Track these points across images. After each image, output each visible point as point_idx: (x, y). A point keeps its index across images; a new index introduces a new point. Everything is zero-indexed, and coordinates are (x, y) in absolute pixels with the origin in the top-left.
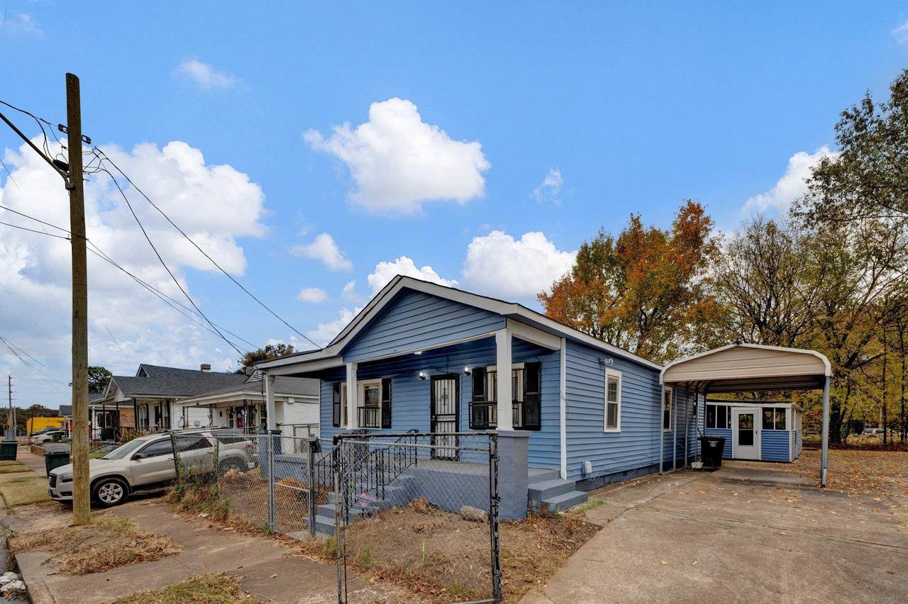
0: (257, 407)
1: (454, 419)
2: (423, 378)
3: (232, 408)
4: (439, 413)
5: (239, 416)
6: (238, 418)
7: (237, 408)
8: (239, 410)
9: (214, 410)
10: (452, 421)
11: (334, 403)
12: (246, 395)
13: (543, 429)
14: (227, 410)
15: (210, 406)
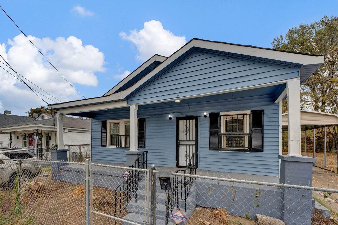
0: (43, 134)
1: (195, 144)
2: (170, 118)
3: (26, 135)
4: (182, 140)
5: (31, 139)
6: (30, 140)
7: (29, 134)
8: (31, 135)
9: (13, 135)
10: (192, 145)
11: (102, 133)
12: (38, 127)
13: (265, 151)
14: (22, 136)
15: (11, 133)
